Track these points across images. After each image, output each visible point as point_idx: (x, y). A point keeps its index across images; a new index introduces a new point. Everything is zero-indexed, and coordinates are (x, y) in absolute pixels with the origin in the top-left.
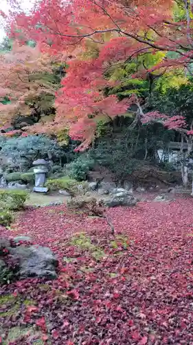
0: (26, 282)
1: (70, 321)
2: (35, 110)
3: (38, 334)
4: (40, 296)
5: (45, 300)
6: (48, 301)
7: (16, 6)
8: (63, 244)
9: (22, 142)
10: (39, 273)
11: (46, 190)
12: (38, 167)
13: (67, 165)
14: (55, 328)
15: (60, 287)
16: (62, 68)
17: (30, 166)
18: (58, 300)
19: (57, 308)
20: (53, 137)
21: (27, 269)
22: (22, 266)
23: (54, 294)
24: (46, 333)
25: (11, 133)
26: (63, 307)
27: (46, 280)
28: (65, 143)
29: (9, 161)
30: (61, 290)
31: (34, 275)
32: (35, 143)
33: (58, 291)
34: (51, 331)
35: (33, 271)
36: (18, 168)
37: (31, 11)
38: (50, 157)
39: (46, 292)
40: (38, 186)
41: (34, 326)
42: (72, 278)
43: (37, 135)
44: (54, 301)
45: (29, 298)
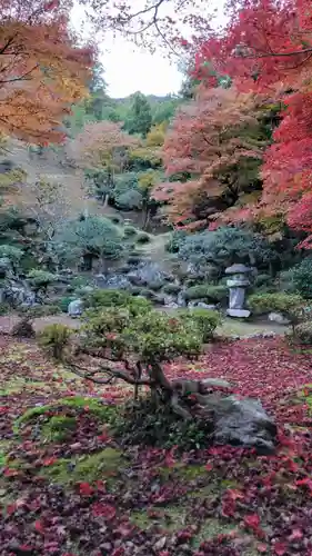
0: (224, 452)
1: (303, 531)
2: (230, 186)
3: (248, 538)
4: (248, 479)
5: (258, 486)
6: (263, 489)
7: (204, 26)
8: (282, 401)
9: (208, 238)
10: (246, 439)
11: (246, 313)
12: (235, 277)
13: (283, 274)
14: (278, 536)
15: (282, 470)
16: (274, 112)
17: (220, 276)
18: (280, 490)
19: (278, 504)
20: (259, 227)
21: (226, 430)
22: (217, 424)
23: (273, 480)
24: (262, 540)
25: (191, 226)
26: (290, 505)
27: (257, 454)
28: (279, 236)
29: (189, 268)
30: (284, 474)
31: (236, 442)
32: (229, 240)
33: (278, 475)
34: (270, 539)
35: (235, 435)
36: (202, 279)
37: (226, 29)
38: (253, 261)
39: (258, 473)
40: (234, 308)
41: (242, 524)
42: (302, 458)
43: (233, 226)
44: (273, 490)
45: (230, 476)
